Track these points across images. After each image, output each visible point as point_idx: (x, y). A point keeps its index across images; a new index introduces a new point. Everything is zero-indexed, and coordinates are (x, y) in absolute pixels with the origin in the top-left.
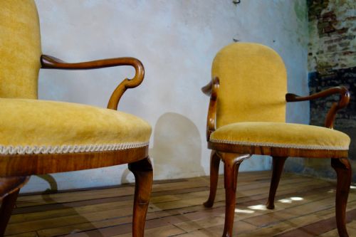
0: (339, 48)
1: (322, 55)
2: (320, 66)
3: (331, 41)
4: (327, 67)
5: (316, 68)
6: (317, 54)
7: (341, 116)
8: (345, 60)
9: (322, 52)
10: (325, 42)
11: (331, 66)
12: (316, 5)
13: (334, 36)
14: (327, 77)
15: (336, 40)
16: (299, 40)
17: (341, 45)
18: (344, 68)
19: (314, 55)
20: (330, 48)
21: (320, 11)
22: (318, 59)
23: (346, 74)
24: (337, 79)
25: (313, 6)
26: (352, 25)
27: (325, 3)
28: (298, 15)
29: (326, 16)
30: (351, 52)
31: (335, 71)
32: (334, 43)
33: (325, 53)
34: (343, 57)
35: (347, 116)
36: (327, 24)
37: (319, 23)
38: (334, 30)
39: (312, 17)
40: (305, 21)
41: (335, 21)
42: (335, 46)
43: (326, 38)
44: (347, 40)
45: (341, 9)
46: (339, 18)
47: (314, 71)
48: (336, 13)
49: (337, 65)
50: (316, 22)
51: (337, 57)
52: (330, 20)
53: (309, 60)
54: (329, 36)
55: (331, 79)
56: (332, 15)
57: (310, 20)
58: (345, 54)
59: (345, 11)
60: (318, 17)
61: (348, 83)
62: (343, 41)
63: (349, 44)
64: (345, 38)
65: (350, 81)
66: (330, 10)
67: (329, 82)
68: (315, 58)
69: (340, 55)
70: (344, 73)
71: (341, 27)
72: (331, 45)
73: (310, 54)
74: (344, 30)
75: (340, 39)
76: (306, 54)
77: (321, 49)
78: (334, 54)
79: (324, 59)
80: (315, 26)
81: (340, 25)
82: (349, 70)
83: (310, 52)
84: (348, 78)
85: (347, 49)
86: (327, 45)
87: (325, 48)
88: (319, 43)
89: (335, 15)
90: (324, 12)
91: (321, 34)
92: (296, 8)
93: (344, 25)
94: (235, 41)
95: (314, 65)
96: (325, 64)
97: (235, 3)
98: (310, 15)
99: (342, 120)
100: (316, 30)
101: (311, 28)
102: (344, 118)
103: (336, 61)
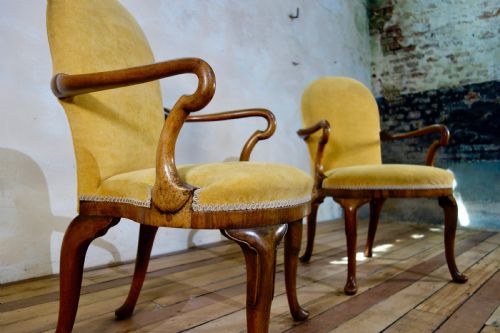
0: (407, 69)
1: (388, 77)
2: (386, 91)
3: (397, 61)
4: (394, 91)
5: (381, 92)
6: (382, 75)
7: (413, 148)
8: (414, 83)
9: (388, 73)
10: (391, 62)
11: (398, 91)
12: (379, 17)
13: (400, 55)
14: (395, 103)
15: (402, 60)
16: (361, 59)
17: (409, 65)
18: (414, 92)
19: (379, 77)
20: (396, 69)
21: (382, 24)
22: (383, 81)
23: (416, 100)
24: (406, 105)
25: (374, 18)
26: (420, 41)
27: (388, 14)
28: (359, 30)
29: (390, 30)
30: (420, 74)
31: (403, 96)
32: (401, 63)
33: (391, 74)
34: (412, 80)
35: (419, 149)
36: (392, 40)
37: (382, 38)
38: (400, 48)
39: (374, 31)
40: (365, 37)
41: (401, 36)
42: (401, 67)
43: (391, 57)
44: (415, 60)
45: (407, 22)
46: (405, 34)
47: (380, 96)
48: (401, 27)
49: (405, 89)
50: (379, 37)
51: (405, 79)
52: (394, 35)
53: (372, 84)
54: (395, 54)
55: (399, 106)
56: (396, 29)
57: (371, 34)
58: (414, 76)
59: (411, 25)
60: (381, 31)
61: (418, 110)
62: (411, 61)
63: (417, 64)
64: (413, 56)
65: (421, 107)
66: (394, 23)
67: (397, 109)
68: (380, 80)
69: (408, 76)
70: (413, 99)
71: (408, 44)
72: (398, 65)
73: (374, 76)
74: (411, 47)
75: (406, 59)
76: (369, 75)
77: (386, 70)
78: (402, 76)
79: (391, 82)
80: (378, 42)
81: (406, 41)
82: (418, 95)
83: (373, 72)
84: (418, 104)
85: (415, 70)
86: (393, 65)
87: (390, 68)
88: (384, 62)
89: (400, 29)
90: (387, 25)
91: (385, 52)
92: (356, 20)
93: (410, 41)
94: (295, 64)
95: (379, 89)
96: (391, 88)
97: (292, 17)
98: (371, 28)
99: (415, 154)
100: (379, 48)
101: (373, 45)
102: (416, 151)
103: (404, 85)
